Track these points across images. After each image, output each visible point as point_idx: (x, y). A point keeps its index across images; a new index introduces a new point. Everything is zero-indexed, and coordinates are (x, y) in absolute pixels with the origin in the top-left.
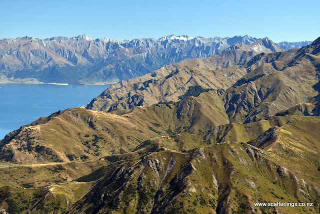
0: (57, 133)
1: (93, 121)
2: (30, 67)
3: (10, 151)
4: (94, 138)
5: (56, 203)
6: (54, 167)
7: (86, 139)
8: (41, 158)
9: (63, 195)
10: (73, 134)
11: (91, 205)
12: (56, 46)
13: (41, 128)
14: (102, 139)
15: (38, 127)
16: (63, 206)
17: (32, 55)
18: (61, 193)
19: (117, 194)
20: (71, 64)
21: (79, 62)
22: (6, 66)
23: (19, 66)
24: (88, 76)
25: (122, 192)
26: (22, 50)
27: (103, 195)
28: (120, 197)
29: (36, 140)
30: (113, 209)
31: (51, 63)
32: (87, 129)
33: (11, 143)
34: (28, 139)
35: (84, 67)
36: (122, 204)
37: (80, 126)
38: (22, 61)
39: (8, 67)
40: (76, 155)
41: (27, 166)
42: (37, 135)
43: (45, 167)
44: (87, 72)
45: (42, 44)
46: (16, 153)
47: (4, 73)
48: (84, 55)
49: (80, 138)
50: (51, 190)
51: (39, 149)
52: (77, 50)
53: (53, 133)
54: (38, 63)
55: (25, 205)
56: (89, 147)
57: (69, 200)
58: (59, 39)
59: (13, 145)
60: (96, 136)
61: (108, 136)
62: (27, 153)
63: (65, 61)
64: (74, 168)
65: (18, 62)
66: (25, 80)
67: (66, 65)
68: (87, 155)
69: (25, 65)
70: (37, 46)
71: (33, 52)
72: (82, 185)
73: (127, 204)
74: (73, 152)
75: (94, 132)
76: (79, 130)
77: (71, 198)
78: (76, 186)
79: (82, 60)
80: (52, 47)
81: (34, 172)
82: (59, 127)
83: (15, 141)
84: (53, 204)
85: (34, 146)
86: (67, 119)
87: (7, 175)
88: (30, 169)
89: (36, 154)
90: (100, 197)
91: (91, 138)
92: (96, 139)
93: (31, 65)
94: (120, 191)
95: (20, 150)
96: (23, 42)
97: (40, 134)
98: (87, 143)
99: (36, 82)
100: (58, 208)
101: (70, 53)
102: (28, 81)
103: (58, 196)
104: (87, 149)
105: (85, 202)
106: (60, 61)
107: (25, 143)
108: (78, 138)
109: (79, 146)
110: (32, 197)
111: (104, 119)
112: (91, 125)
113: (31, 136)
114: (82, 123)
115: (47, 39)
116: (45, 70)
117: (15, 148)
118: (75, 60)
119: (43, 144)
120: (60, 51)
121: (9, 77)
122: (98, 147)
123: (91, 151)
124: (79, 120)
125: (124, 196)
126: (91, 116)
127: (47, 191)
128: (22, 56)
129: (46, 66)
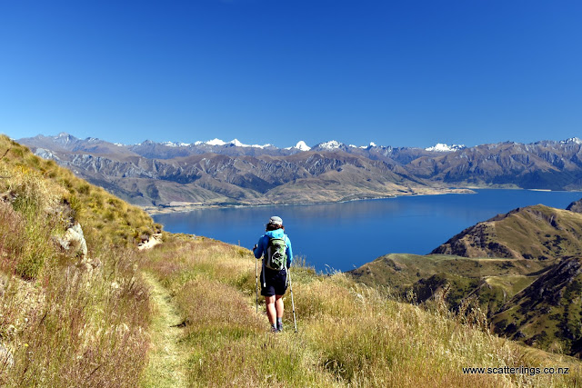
0: (514, 231)
1: (556, 220)
2: (510, 173)
3: (462, 246)
4: (555, 238)
5: (493, 294)
6: (502, 262)
7: (546, 239)
8: (494, 254)
9: (500, 288)
10: (532, 233)
11: (529, 299)
12: (540, 150)
13: (496, 225)
14: (566, 240)
15: (493, 224)
16: (499, 298)
17: (512, 160)
18: (498, 285)
19: (558, 289)
20: (556, 169)
21: (565, 167)
22: (485, 171)
23: (498, 172)
24: (575, 182)
25: (565, 288)
26: (502, 155)
27: (542, 290)
28: (561, 294)
29: (490, 237)
30: (553, 305)
31: (533, 169)
32: (548, 228)
33: (464, 238)
34: (482, 235)
35: (571, 172)
36: (563, 301)
37: (540, 225)
38: (502, 166)
39: (487, 173)
40: (533, 255)
41: (474, 259)
42: (492, 232)
43: (493, 263)
44: (575, 178)
45: (525, 149)
46: (469, 248)
47: (483, 179)
48: (572, 160)
49: (539, 238)
50: (487, 281)
51: (493, 246)
52: (565, 154)
53: (508, 230)
54: (519, 168)
55: (460, 294)
56: (549, 248)
57: (507, 293)
58: (545, 143)
59: (466, 241)
60: (558, 237)
61: (573, 238)
62: (480, 249)
63: (549, 166)
64: (525, 266)
65: (498, 167)
66: (504, 185)
67: (550, 170)
68: (546, 256)
69: (505, 171)
70: (518, 150)
71: (514, 157)
72: (522, 279)
73: (570, 301)
74: (529, 252)
75: (557, 232)
76: (539, 229)
77: (509, 291)
78: (515, 279)
79: (569, 165)
80: (536, 151)
81: (481, 266)
82: (516, 225)
83: (468, 236)
84: (489, 294)
85: (488, 242)
86: (525, 217)
87: (454, 267)
88: (477, 263)
89: (490, 251)
90: (539, 292)
91: (552, 238)
92: (559, 239)
93: (511, 170)
94: (562, 287)
95: (473, 245)
96: (504, 147)
97: (495, 231)
98: (547, 243)
99: (515, 187)
100: (493, 300)
101: (556, 157)
102: (506, 187)
103: (494, 288)
104: (546, 249)
105: (523, 296)
106: (544, 166)
107: (478, 239)
108: (537, 237)
109: (538, 246)
110: (468, 286)
111: (569, 218)
112: (554, 224)
113: (485, 232)
114: (544, 222)
115: (531, 144)
116: (526, 175)
117: (467, 243)
118: (561, 165)
119: (497, 242)
120: (544, 156)
121: (487, 182)
122: (560, 248)
123: (550, 252)
124: (540, 218)
125: (567, 292)
126: (554, 215)
127: (483, 282)
128: (502, 161)
129: (527, 171)
